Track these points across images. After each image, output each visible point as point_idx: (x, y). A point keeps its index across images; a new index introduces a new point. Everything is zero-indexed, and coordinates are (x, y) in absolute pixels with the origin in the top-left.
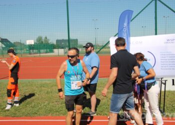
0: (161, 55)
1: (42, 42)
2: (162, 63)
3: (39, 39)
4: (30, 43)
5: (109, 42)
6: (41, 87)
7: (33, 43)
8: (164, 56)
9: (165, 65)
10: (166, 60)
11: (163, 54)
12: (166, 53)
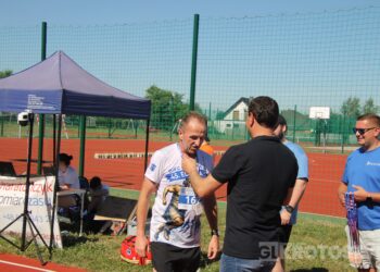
3: (351, 105)
4: (319, 115)
6: (305, 234)
7: (326, 115)
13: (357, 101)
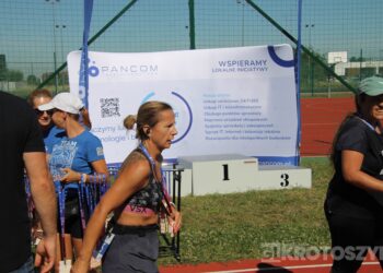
0: (205, 102)
2: (209, 124)
5: (65, 65)
8: (212, 105)
9: (215, 129)
10: (218, 114)
11: (210, 99)
12: (217, 99)
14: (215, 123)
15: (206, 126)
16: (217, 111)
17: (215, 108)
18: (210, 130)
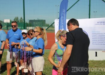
0: (92, 33)
1: (18, 21)
7: (9, 22)
8: (95, 34)
9: (95, 41)
10: (96, 37)
11: (94, 33)
12: (96, 33)
13: (18, 18)
14: (95, 40)
15: (93, 40)
16: (96, 36)
17: (95, 35)
18: (94, 41)
